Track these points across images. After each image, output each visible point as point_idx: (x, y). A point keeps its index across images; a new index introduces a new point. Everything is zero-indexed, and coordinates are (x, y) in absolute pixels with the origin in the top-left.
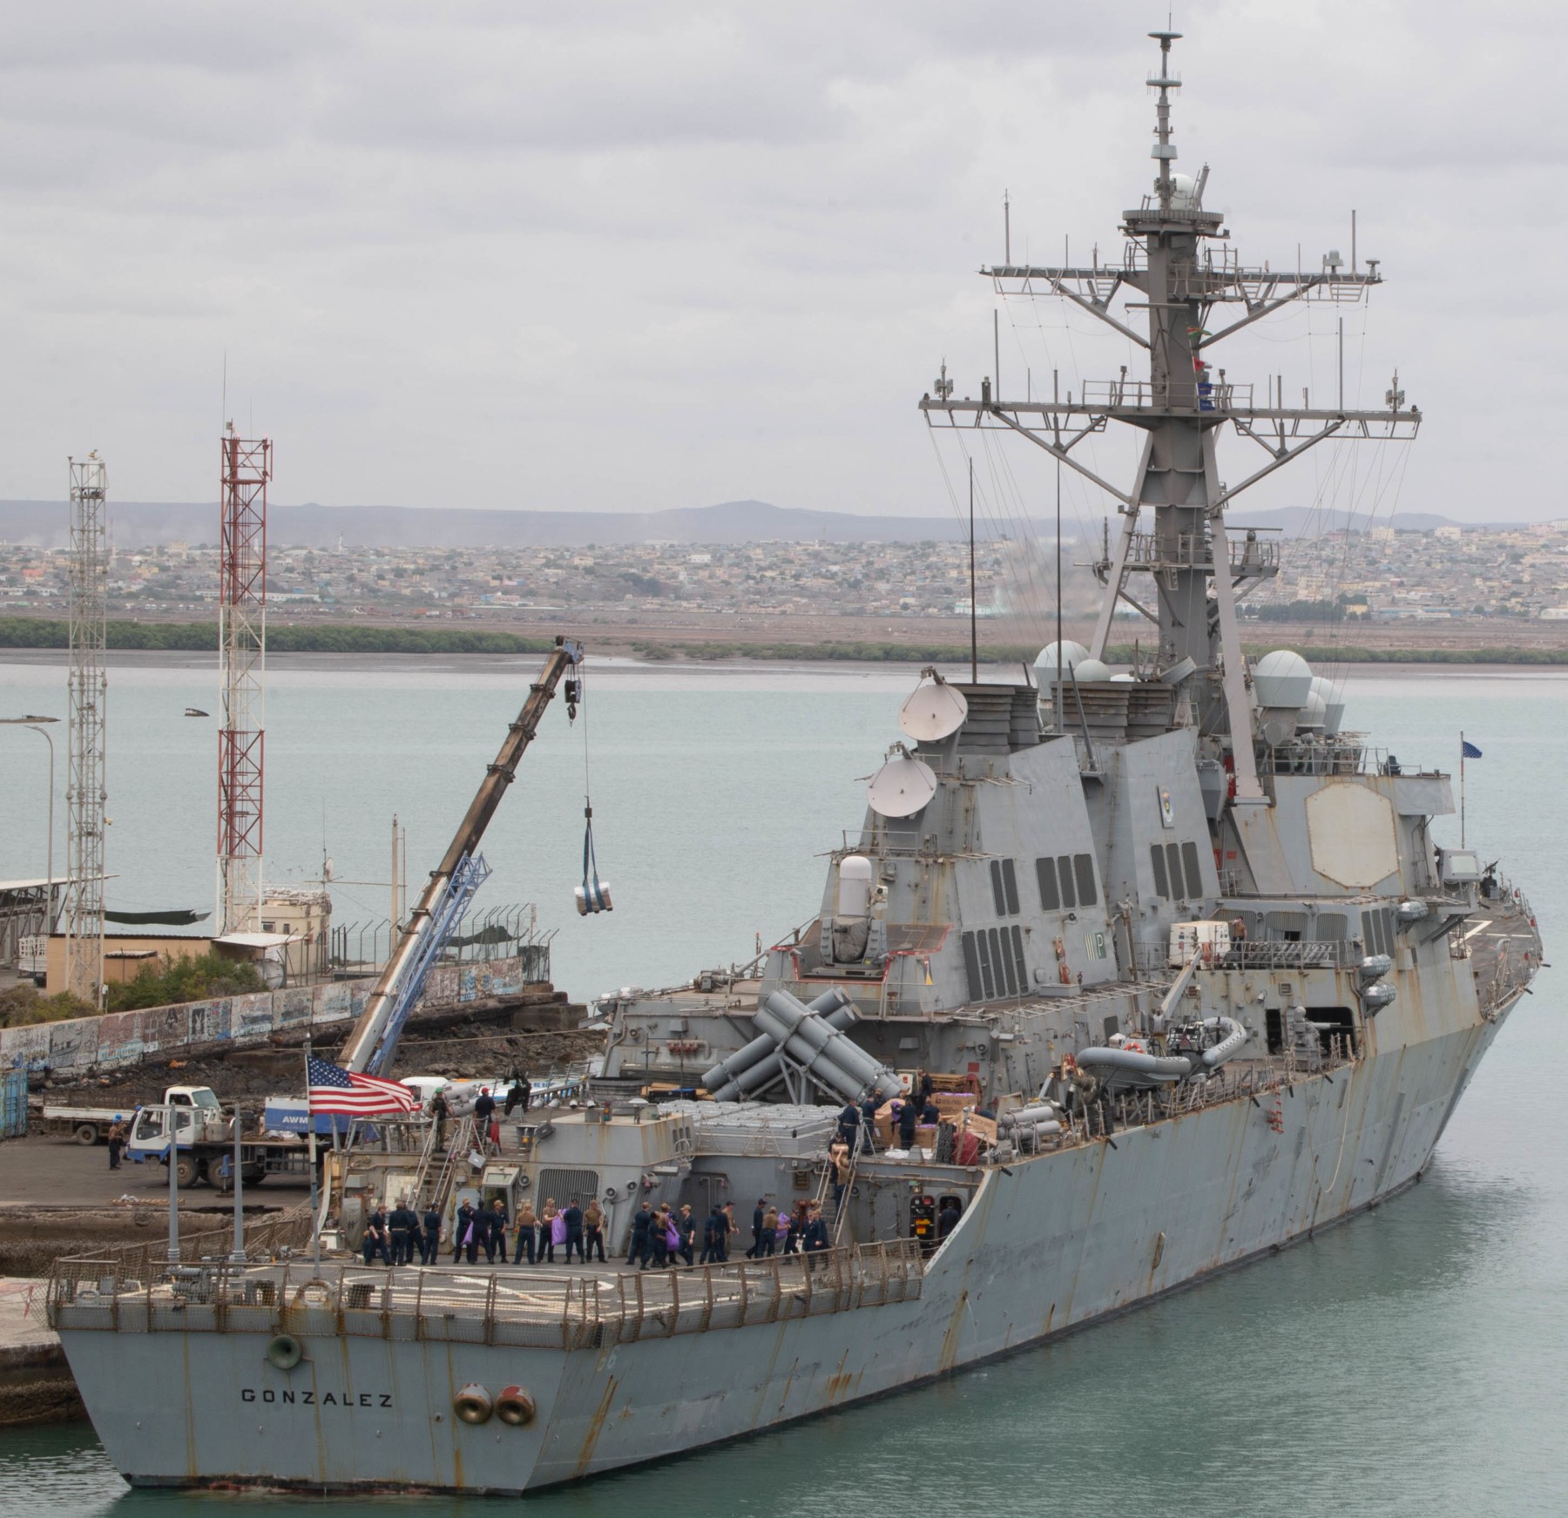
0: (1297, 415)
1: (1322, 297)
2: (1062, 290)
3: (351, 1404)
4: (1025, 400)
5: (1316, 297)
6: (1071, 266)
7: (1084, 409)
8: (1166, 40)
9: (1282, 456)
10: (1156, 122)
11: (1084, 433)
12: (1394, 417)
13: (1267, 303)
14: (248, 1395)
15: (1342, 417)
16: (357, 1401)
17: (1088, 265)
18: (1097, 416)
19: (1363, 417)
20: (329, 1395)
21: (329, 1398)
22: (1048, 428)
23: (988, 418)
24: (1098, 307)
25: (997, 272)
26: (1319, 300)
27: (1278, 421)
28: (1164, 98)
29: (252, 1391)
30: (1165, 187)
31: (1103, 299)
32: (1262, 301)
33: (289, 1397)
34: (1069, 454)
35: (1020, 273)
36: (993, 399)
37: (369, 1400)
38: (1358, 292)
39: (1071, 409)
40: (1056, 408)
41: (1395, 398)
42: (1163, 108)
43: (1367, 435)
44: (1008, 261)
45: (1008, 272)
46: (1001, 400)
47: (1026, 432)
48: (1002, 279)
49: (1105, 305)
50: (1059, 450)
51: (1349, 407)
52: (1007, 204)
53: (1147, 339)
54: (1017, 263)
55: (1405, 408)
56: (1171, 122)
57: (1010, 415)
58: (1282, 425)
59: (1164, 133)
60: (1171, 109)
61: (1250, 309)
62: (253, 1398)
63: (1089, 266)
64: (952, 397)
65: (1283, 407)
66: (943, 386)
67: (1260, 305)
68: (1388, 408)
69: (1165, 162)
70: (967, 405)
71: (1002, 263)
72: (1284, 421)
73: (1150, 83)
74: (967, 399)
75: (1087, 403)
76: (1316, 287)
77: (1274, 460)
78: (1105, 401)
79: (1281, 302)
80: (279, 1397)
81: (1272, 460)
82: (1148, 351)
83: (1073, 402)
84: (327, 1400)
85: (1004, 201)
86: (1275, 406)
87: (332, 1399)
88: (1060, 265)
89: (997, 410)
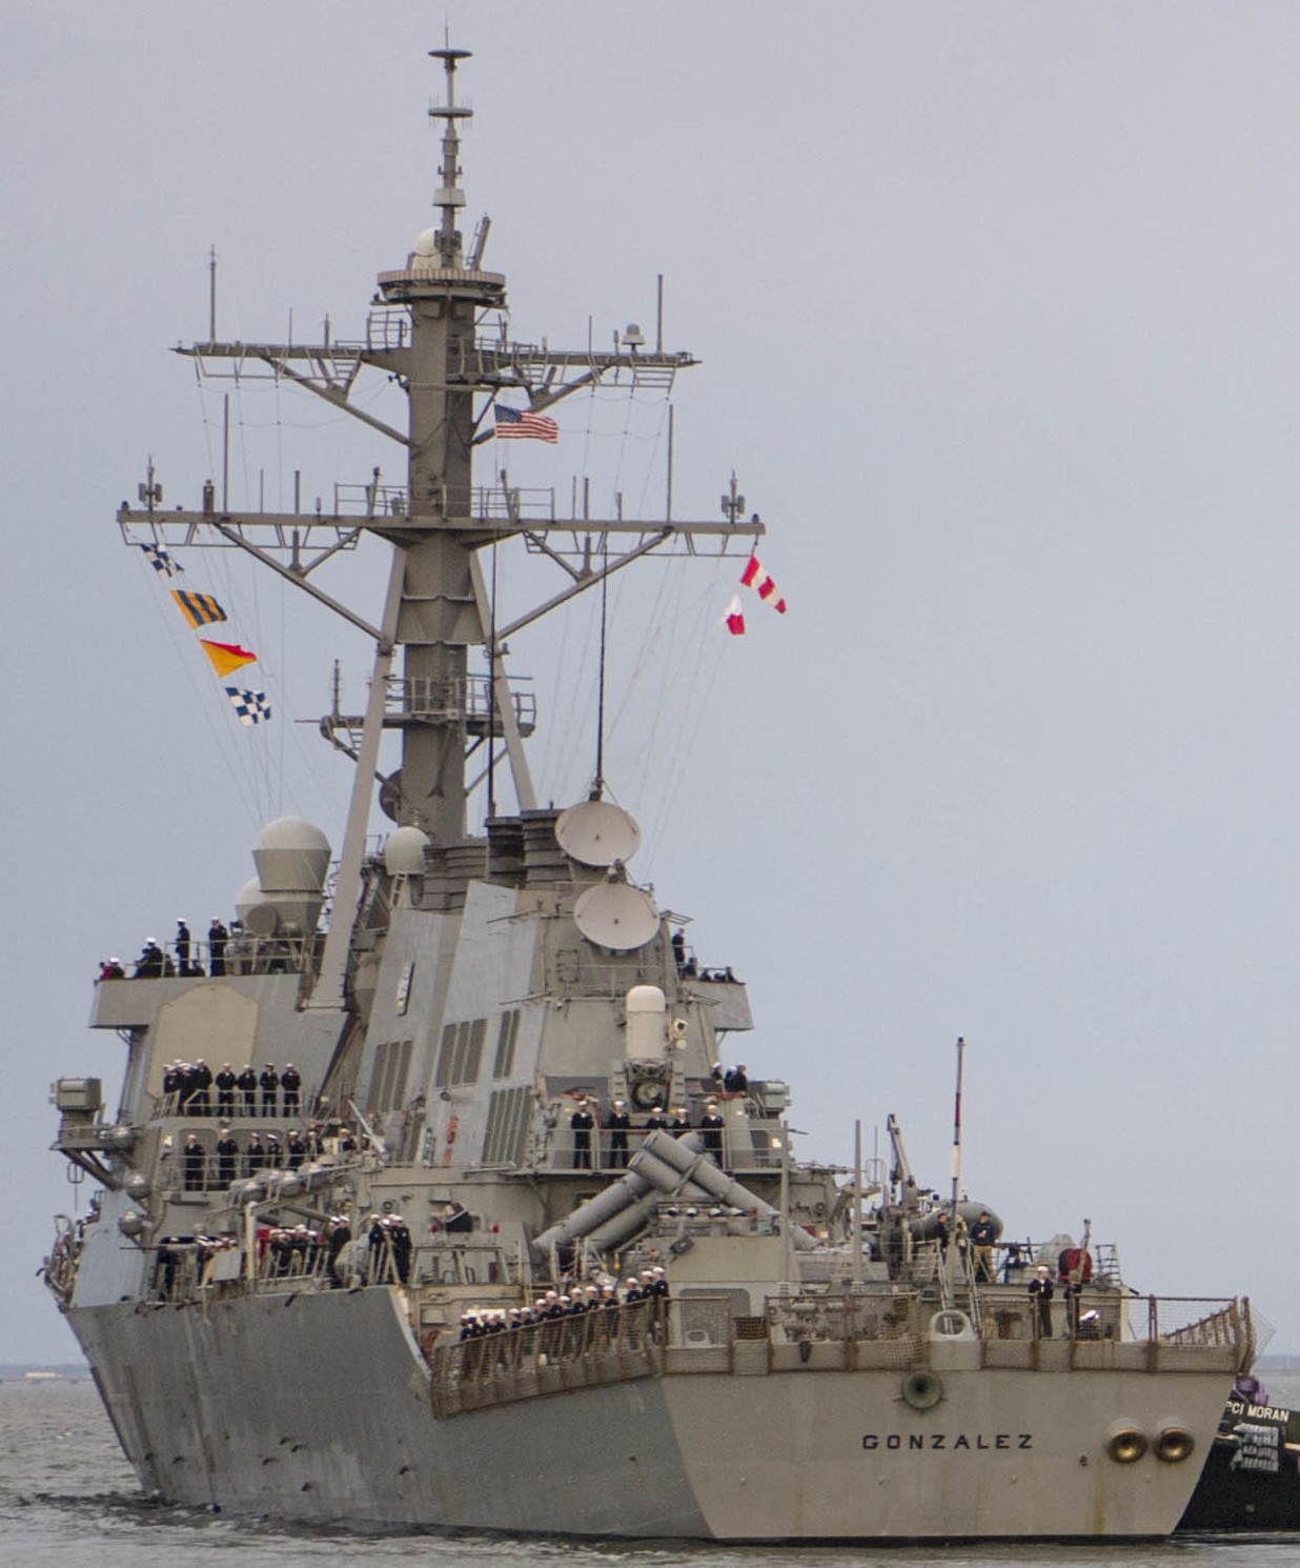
0: (605, 527)
1: (620, 382)
2: (288, 373)
3: (985, 1447)
4: (255, 509)
5: (612, 381)
6: (296, 342)
7: (336, 520)
8: (450, 58)
9: (584, 579)
10: (440, 160)
11: (332, 551)
12: (729, 529)
13: (553, 389)
14: (870, 1442)
15: (668, 529)
16: (992, 1442)
17: (317, 341)
18: (350, 530)
19: (689, 529)
20: (962, 1437)
21: (962, 1441)
22: (282, 545)
23: (207, 532)
24: (337, 395)
25: (202, 350)
26: (616, 385)
27: (581, 535)
28: (451, 130)
29: (874, 1437)
30: (448, 242)
31: (341, 383)
32: (547, 386)
33: (917, 1443)
34: (310, 579)
35: (234, 351)
36: (218, 507)
37: (1006, 1442)
38: (669, 376)
39: (321, 520)
40: (296, 519)
41: (734, 505)
42: (451, 144)
43: (691, 552)
44: (213, 335)
45: (217, 350)
46: (230, 510)
47: (254, 552)
48: (205, 359)
49: (345, 392)
50: (296, 574)
51: (676, 517)
52: (213, 265)
53: (405, 432)
54: (224, 338)
55: (745, 518)
56: (459, 161)
57: (234, 528)
58: (588, 541)
59: (450, 174)
60: (460, 145)
61: (531, 395)
62: (875, 1445)
63: (319, 342)
64: (160, 507)
65: (591, 517)
66: (151, 493)
67: (544, 391)
68: (722, 518)
69: (449, 209)
70: (178, 516)
71: (205, 339)
72: (592, 535)
73: (434, 114)
74: (179, 508)
75: (340, 513)
76: (613, 369)
77: (574, 583)
78: (361, 510)
79: (571, 388)
80: (905, 1442)
81: (569, 582)
82: (405, 448)
83: (323, 512)
84: (959, 1443)
85: (210, 261)
86: (580, 516)
87: (966, 1443)
88: (281, 341)
89: (221, 520)
